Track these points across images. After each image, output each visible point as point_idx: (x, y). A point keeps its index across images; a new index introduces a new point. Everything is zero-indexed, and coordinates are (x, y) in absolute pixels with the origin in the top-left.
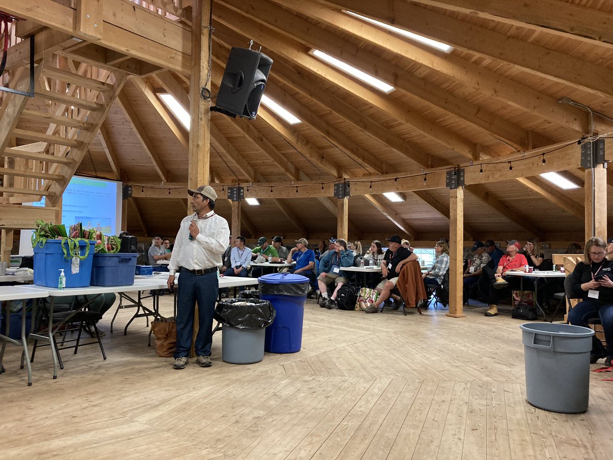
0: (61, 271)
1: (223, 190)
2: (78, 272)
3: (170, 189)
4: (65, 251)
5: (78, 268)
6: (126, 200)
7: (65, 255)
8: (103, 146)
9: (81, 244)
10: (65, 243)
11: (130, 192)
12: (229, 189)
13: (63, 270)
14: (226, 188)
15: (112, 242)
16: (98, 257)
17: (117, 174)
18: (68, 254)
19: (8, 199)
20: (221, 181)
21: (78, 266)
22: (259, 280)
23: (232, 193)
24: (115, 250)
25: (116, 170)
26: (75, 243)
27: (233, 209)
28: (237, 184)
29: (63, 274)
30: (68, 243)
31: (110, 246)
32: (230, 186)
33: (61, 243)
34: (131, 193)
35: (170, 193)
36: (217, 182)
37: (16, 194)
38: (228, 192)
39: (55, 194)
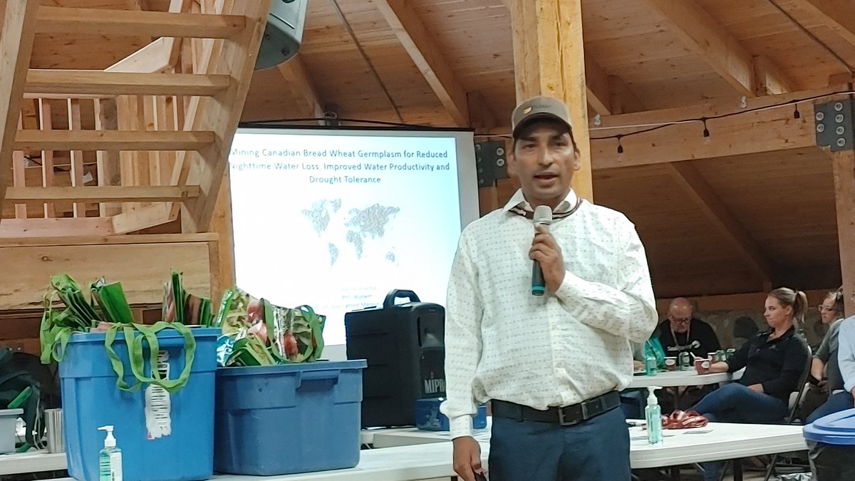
0: (106, 433)
1: (797, 115)
2: (167, 432)
3: (619, 137)
4: (119, 368)
5: (168, 421)
6: (493, 189)
7: (120, 380)
8: (392, 26)
9: (165, 342)
10: (115, 343)
11: (500, 163)
12: (817, 109)
13: (110, 428)
14: (806, 107)
15: (297, 326)
16: (234, 378)
17: (453, 107)
18: (128, 375)
19: (110, 222)
20: (793, 84)
21: (166, 413)
22: (806, 434)
23: (828, 122)
24: (309, 352)
25: (448, 97)
26: (144, 339)
27: (837, 179)
28: (845, 87)
29: (110, 441)
30: (124, 342)
31: (293, 340)
32: (820, 101)
33: (103, 343)
34: (506, 164)
35: (620, 150)
36: (774, 89)
37: (131, 204)
38: (817, 123)
39: (200, 191)
